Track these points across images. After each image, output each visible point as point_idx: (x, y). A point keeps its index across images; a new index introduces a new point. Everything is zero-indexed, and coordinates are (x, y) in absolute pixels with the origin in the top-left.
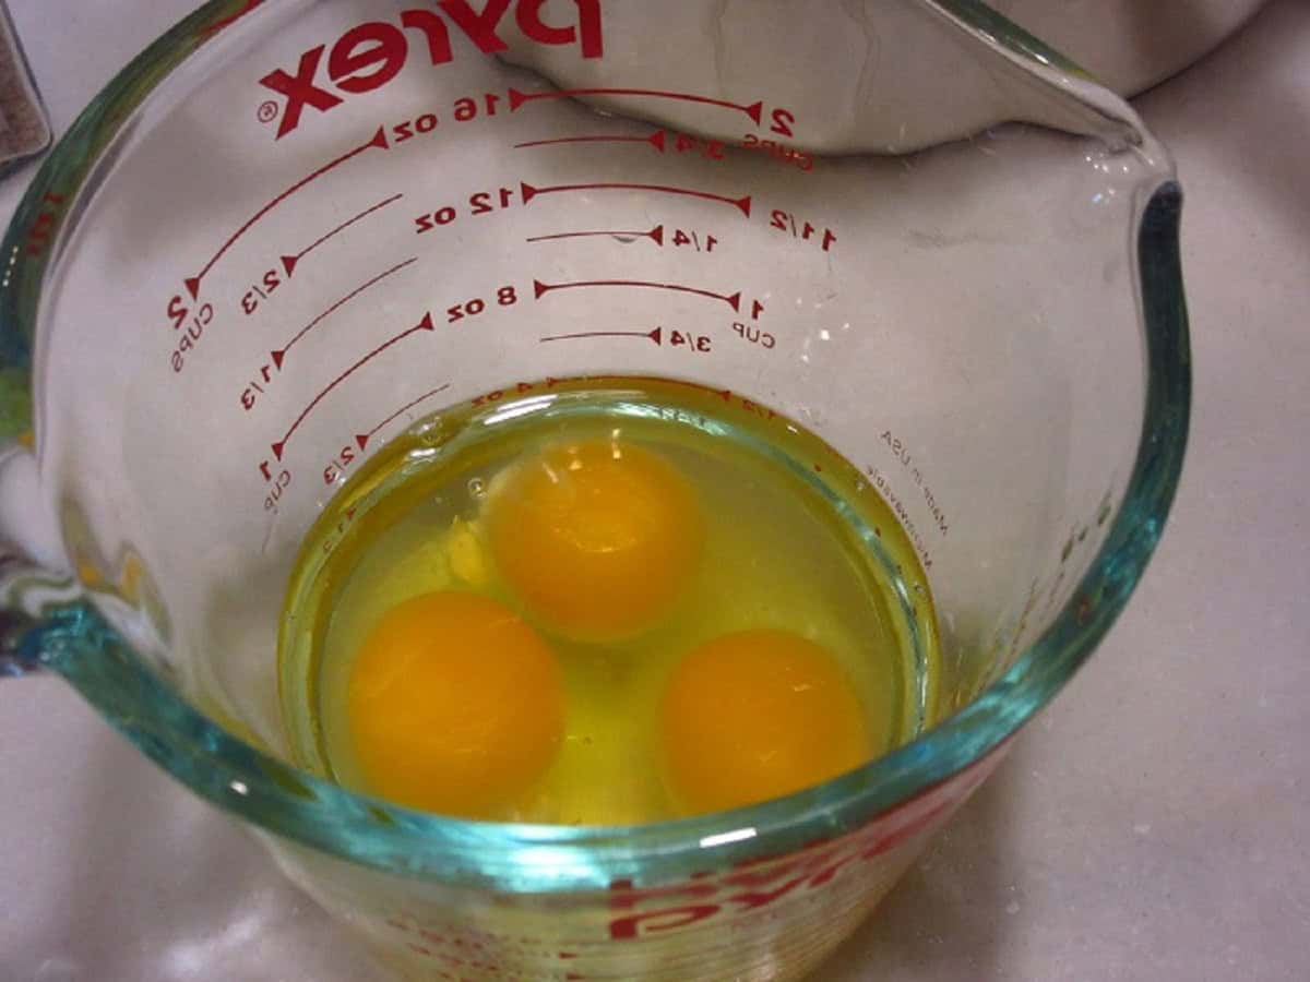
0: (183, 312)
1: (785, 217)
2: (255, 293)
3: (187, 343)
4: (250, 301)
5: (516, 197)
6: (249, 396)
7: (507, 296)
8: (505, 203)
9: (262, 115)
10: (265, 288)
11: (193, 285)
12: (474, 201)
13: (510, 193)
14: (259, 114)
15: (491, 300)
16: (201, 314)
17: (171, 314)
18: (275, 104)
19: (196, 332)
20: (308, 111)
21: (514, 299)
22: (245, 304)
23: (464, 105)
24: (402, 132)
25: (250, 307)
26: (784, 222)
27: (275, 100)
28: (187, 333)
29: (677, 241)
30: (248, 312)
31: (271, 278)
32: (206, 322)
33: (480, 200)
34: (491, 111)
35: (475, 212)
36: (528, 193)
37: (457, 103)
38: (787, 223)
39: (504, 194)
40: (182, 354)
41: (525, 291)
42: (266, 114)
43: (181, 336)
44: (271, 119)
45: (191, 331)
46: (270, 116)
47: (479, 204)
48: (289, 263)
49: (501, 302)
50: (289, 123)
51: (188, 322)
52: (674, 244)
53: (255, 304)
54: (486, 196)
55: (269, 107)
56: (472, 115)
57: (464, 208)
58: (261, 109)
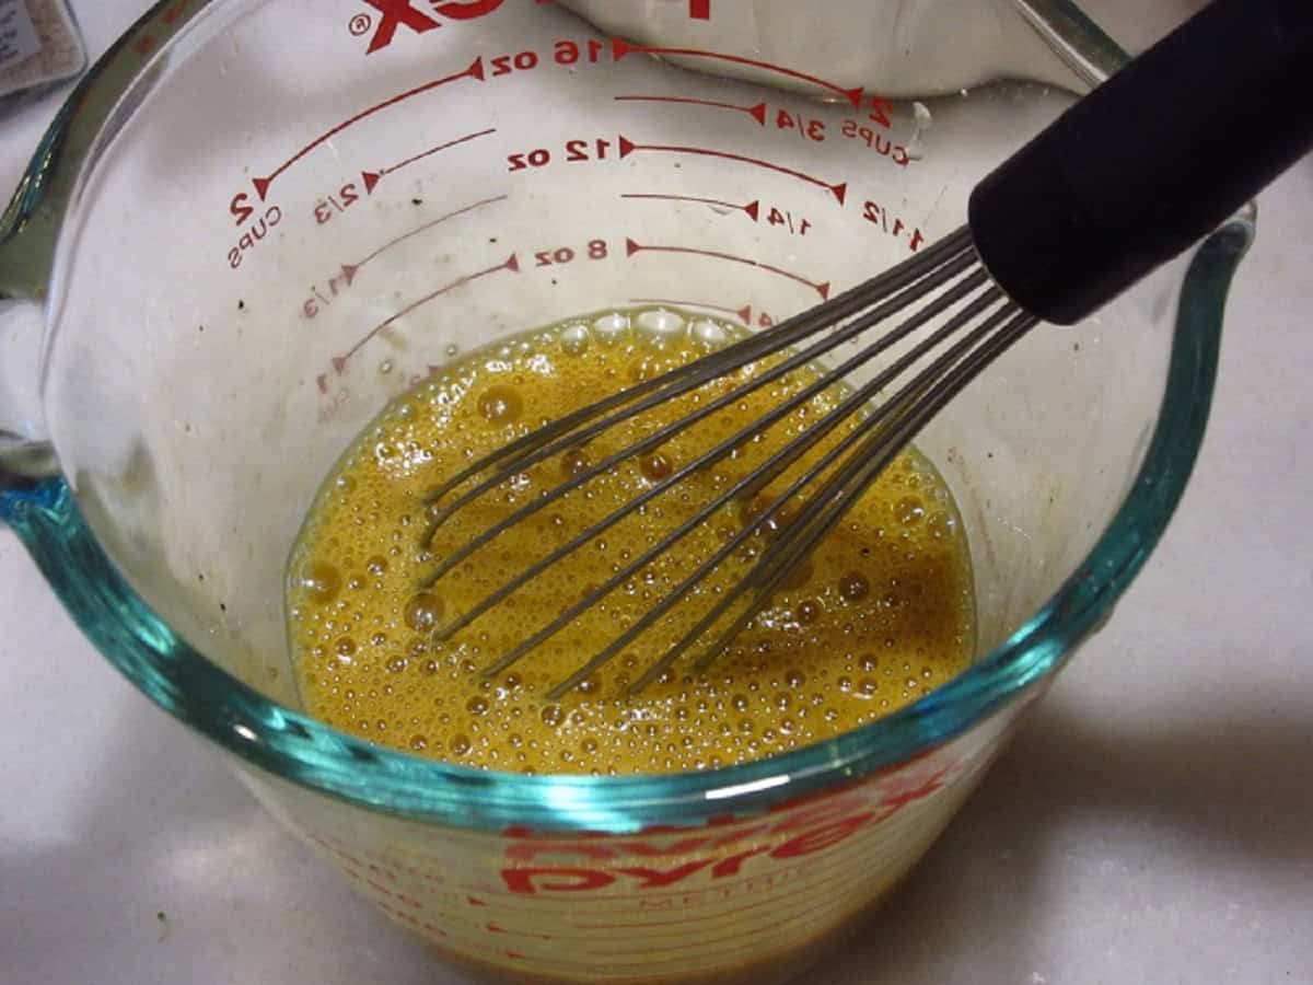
0: (248, 211)
1: (877, 210)
2: (331, 205)
3: (247, 241)
4: (324, 211)
5: (613, 150)
6: (313, 305)
7: (598, 249)
8: (601, 155)
9: (354, 28)
10: (341, 201)
11: (262, 186)
12: (570, 146)
13: (607, 144)
14: (350, 26)
15: (581, 250)
16: (267, 215)
17: (234, 210)
18: (368, 18)
19: (260, 231)
20: (403, 31)
21: (604, 254)
22: (318, 214)
23: (566, 48)
24: (500, 66)
25: (323, 217)
26: (876, 214)
27: (368, 13)
28: (250, 232)
29: (772, 219)
30: (320, 221)
31: (348, 192)
32: (272, 224)
33: (577, 147)
34: (593, 58)
35: (570, 159)
36: (626, 147)
37: (558, 45)
38: (879, 217)
39: (602, 145)
40: (241, 252)
41: (616, 247)
42: (358, 27)
43: (244, 234)
44: (362, 33)
45: (254, 230)
46: (362, 29)
47: (575, 152)
48: (371, 180)
49: (592, 255)
50: (382, 39)
51: (252, 220)
52: (768, 223)
53: (329, 215)
54: (583, 144)
55: (362, 20)
56: (574, 60)
57: (559, 154)
58: (353, 20)
